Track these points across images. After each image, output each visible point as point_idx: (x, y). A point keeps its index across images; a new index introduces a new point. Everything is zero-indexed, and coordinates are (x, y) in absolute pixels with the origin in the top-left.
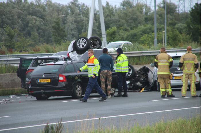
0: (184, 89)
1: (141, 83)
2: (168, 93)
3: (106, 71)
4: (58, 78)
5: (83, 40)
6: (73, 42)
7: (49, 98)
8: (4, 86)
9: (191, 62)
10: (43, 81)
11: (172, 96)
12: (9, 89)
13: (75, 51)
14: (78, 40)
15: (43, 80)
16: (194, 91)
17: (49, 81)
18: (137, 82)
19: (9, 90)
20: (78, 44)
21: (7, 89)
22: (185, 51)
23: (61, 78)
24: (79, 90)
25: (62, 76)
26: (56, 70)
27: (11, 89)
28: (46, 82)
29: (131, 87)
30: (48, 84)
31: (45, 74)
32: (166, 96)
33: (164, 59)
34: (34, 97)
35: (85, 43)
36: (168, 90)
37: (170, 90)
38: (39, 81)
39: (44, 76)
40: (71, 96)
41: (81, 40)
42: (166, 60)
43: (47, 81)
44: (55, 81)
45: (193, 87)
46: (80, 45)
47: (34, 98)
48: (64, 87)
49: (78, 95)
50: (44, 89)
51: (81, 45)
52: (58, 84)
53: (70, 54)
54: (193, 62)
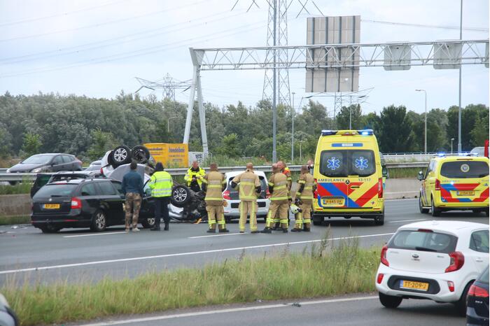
0: (242, 220)
1: (199, 211)
2: (220, 226)
3: (131, 194)
4: (71, 202)
5: (122, 150)
6: (108, 153)
7: (61, 230)
8: (15, 212)
9: (250, 184)
10: (50, 207)
11: (225, 231)
12: (21, 215)
13: (111, 166)
14: (115, 150)
15: (50, 205)
16: (254, 225)
17: (58, 206)
18: (194, 210)
19: (22, 217)
20: (115, 155)
21: (18, 216)
22: (245, 169)
23: (74, 203)
24: (101, 220)
25: (76, 200)
26: (69, 192)
27: (24, 215)
28: (53, 208)
29: (186, 216)
30: (55, 210)
31: (53, 196)
32: (217, 230)
33: (217, 180)
34: (38, 229)
35: (125, 154)
36: (220, 223)
37: (222, 222)
38: (45, 206)
39: (50, 200)
40: (89, 228)
41: (119, 150)
42: (219, 181)
43: (56, 207)
44: (66, 207)
45: (253, 219)
46: (117, 157)
47: (39, 231)
48: (78, 216)
49: (100, 226)
50: (50, 218)
51: (119, 158)
52: (69, 211)
53: (104, 169)
54: (253, 184)
